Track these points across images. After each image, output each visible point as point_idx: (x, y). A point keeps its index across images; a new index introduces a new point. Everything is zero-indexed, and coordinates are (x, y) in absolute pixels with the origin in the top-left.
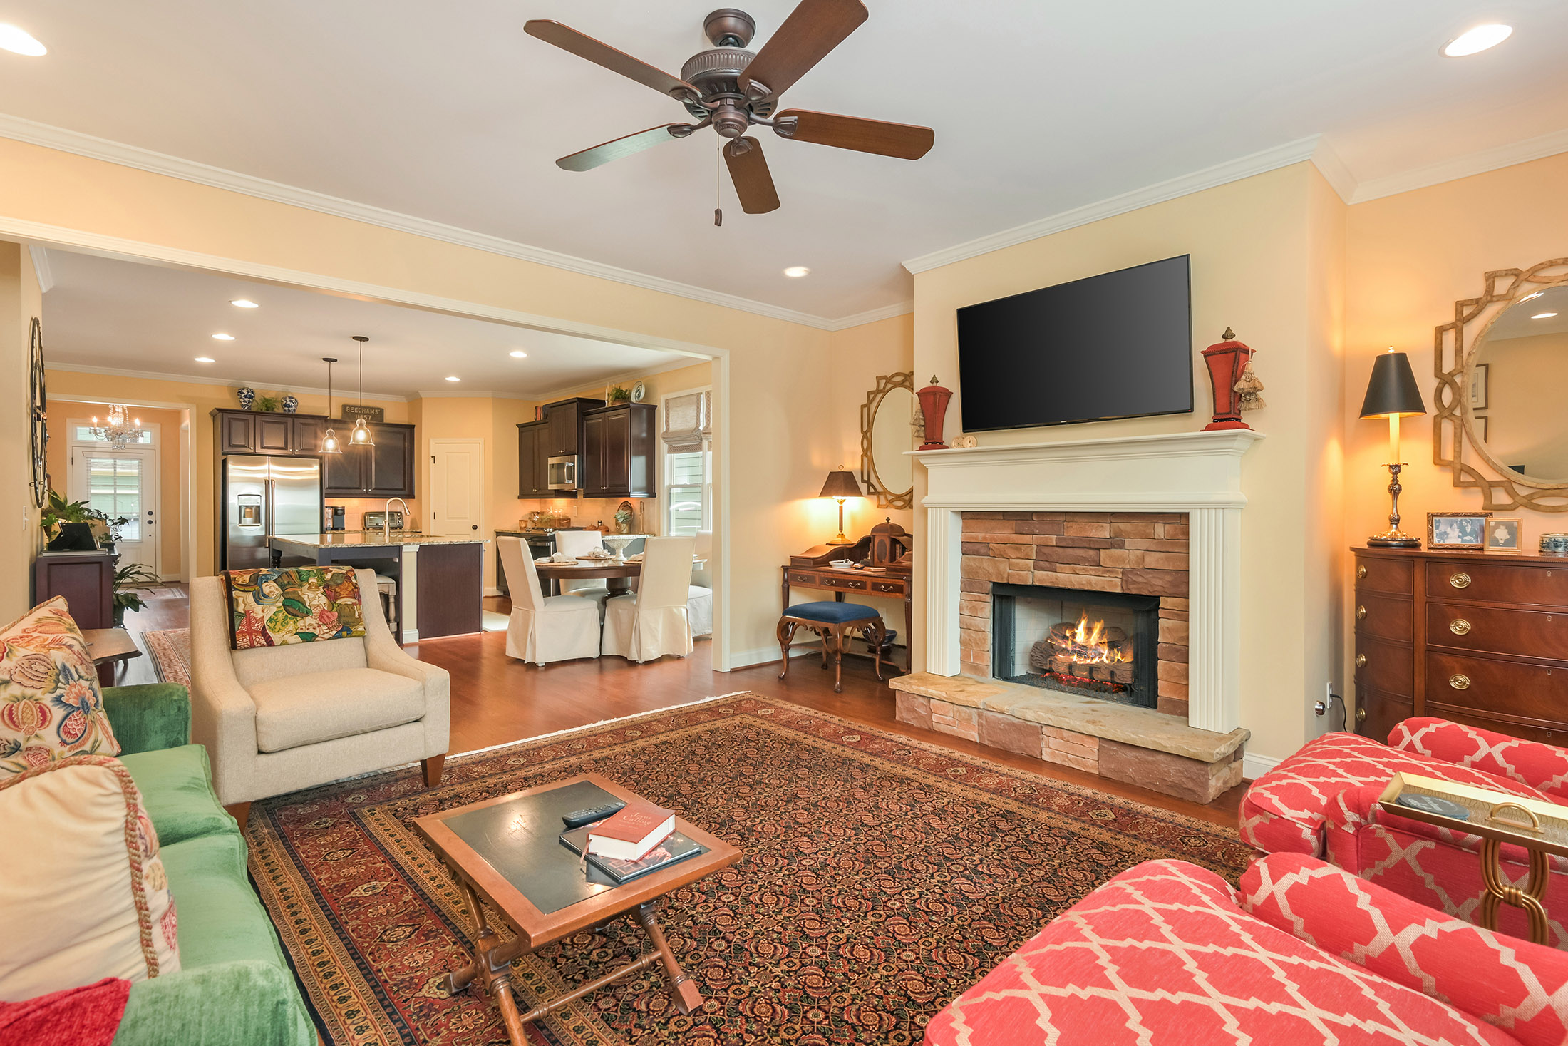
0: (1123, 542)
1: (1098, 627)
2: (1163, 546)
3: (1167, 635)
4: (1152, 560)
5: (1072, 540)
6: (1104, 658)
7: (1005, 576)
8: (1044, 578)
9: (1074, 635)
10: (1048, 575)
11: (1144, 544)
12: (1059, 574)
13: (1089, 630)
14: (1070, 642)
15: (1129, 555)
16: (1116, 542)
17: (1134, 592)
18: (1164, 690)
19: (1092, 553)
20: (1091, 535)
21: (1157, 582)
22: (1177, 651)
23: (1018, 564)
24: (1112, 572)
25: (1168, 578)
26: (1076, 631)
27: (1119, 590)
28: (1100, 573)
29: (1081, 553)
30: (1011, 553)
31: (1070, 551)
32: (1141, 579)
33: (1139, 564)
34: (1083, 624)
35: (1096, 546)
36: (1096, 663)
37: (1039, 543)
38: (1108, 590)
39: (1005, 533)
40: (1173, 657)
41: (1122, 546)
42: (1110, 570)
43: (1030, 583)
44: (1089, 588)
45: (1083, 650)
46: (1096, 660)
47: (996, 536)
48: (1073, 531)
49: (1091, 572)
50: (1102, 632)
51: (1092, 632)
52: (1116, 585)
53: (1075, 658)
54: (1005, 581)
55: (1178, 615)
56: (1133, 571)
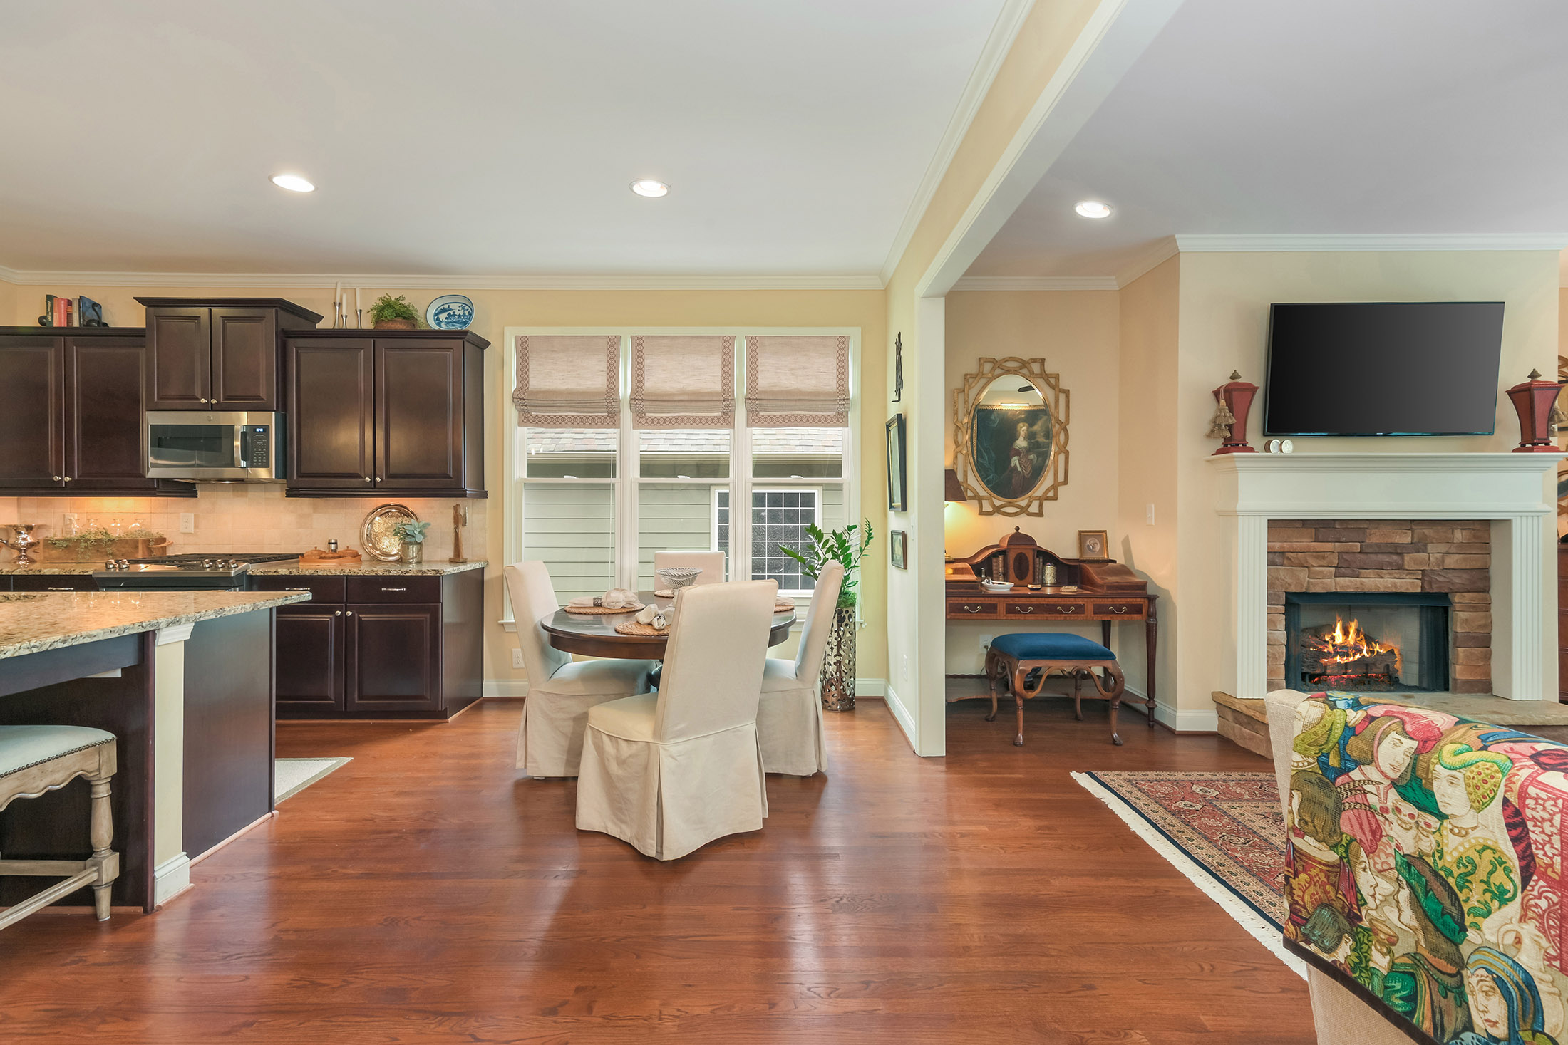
0: (1426, 546)
1: (1353, 626)
2: (1462, 549)
3: (1464, 625)
4: (1451, 561)
5: (1378, 545)
6: (1365, 653)
7: (1305, 585)
8: (1347, 584)
9: (1333, 638)
10: (1351, 581)
11: (1442, 547)
12: (1364, 580)
13: (1346, 632)
14: (1331, 646)
15: (1432, 556)
16: (1419, 546)
17: (1435, 591)
18: (1458, 672)
19: (1395, 557)
20: (1396, 541)
21: (1457, 580)
22: (1474, 638)
23: (1322, 572)
24: (1414, 574)
25: (1465, 576)
26: (1334, 634)
27: (1419, 590)
28: (1404, 576)
29: (1385, 558)
30: (1311, 561)
31: (1373, 557)
32: (1441, 579)
33: (1439, 566)
34: (1339, 626)
35: (1399, 550)
36: (1358, 659)
37: (1343, 550)
38: (1411, 591)
39: (1303, 542)
40: (1470, 644)
41: (1425, 551)
42: (1411, 573)
43: (1333, 590)
44: (1394, 590)
45: (1343, 650)
46: (1358, 656)
47: (1295, 545)
48: (1375, 538)
49: (1396, 576)
50: (1358, 632)
51: (1349, 633)
52: (1417, 586)
53: (1338, 659)
54: (1304, 590)
55: (1474, 607)
56: (1433, 571)
